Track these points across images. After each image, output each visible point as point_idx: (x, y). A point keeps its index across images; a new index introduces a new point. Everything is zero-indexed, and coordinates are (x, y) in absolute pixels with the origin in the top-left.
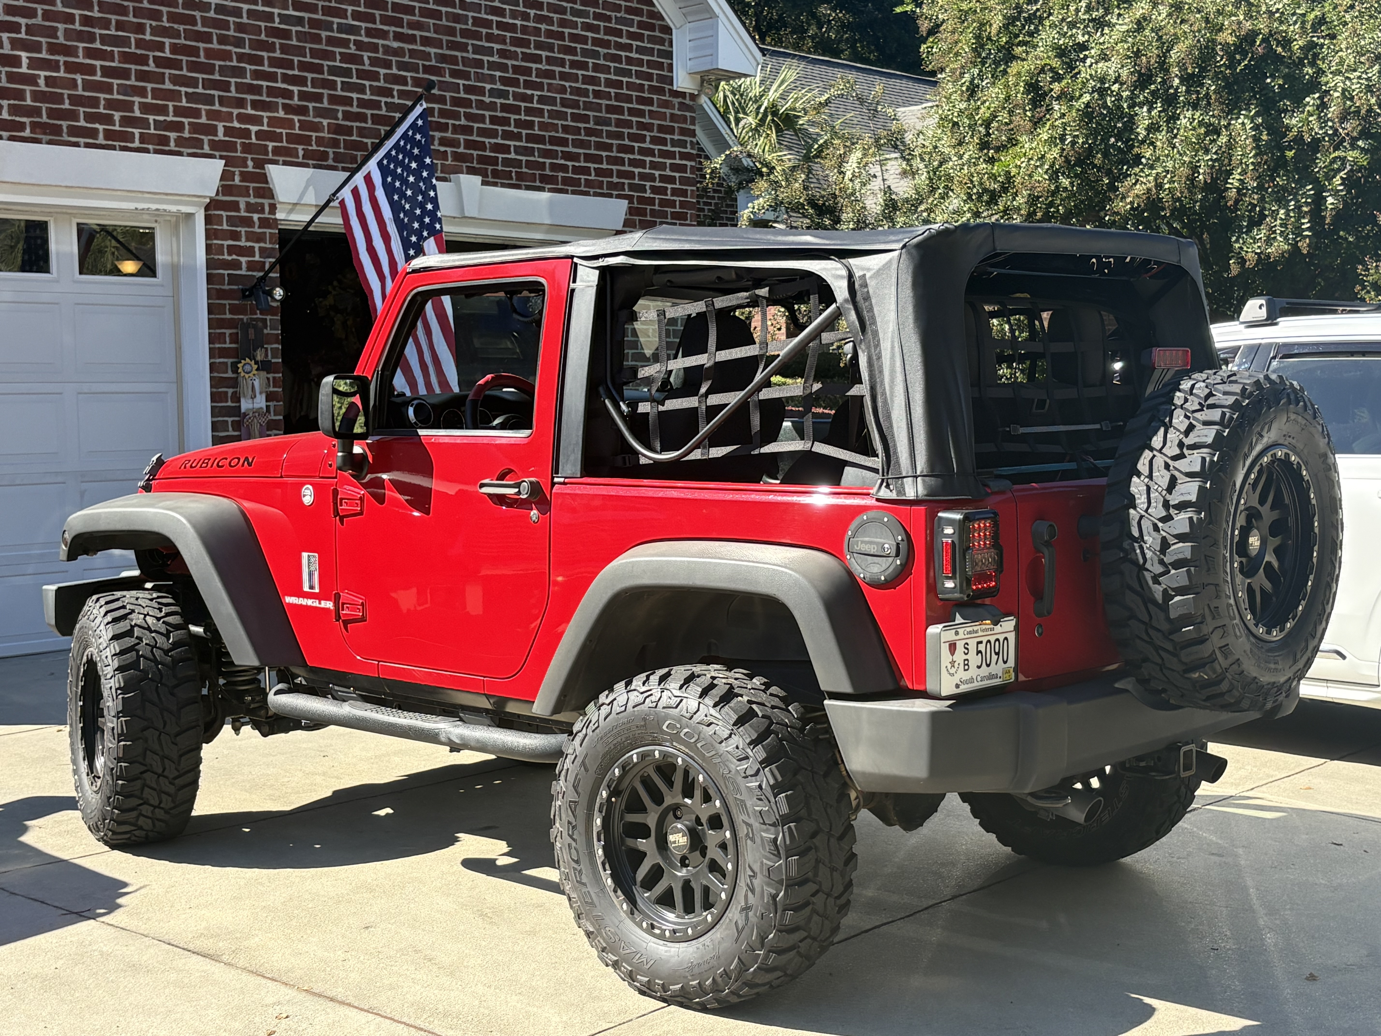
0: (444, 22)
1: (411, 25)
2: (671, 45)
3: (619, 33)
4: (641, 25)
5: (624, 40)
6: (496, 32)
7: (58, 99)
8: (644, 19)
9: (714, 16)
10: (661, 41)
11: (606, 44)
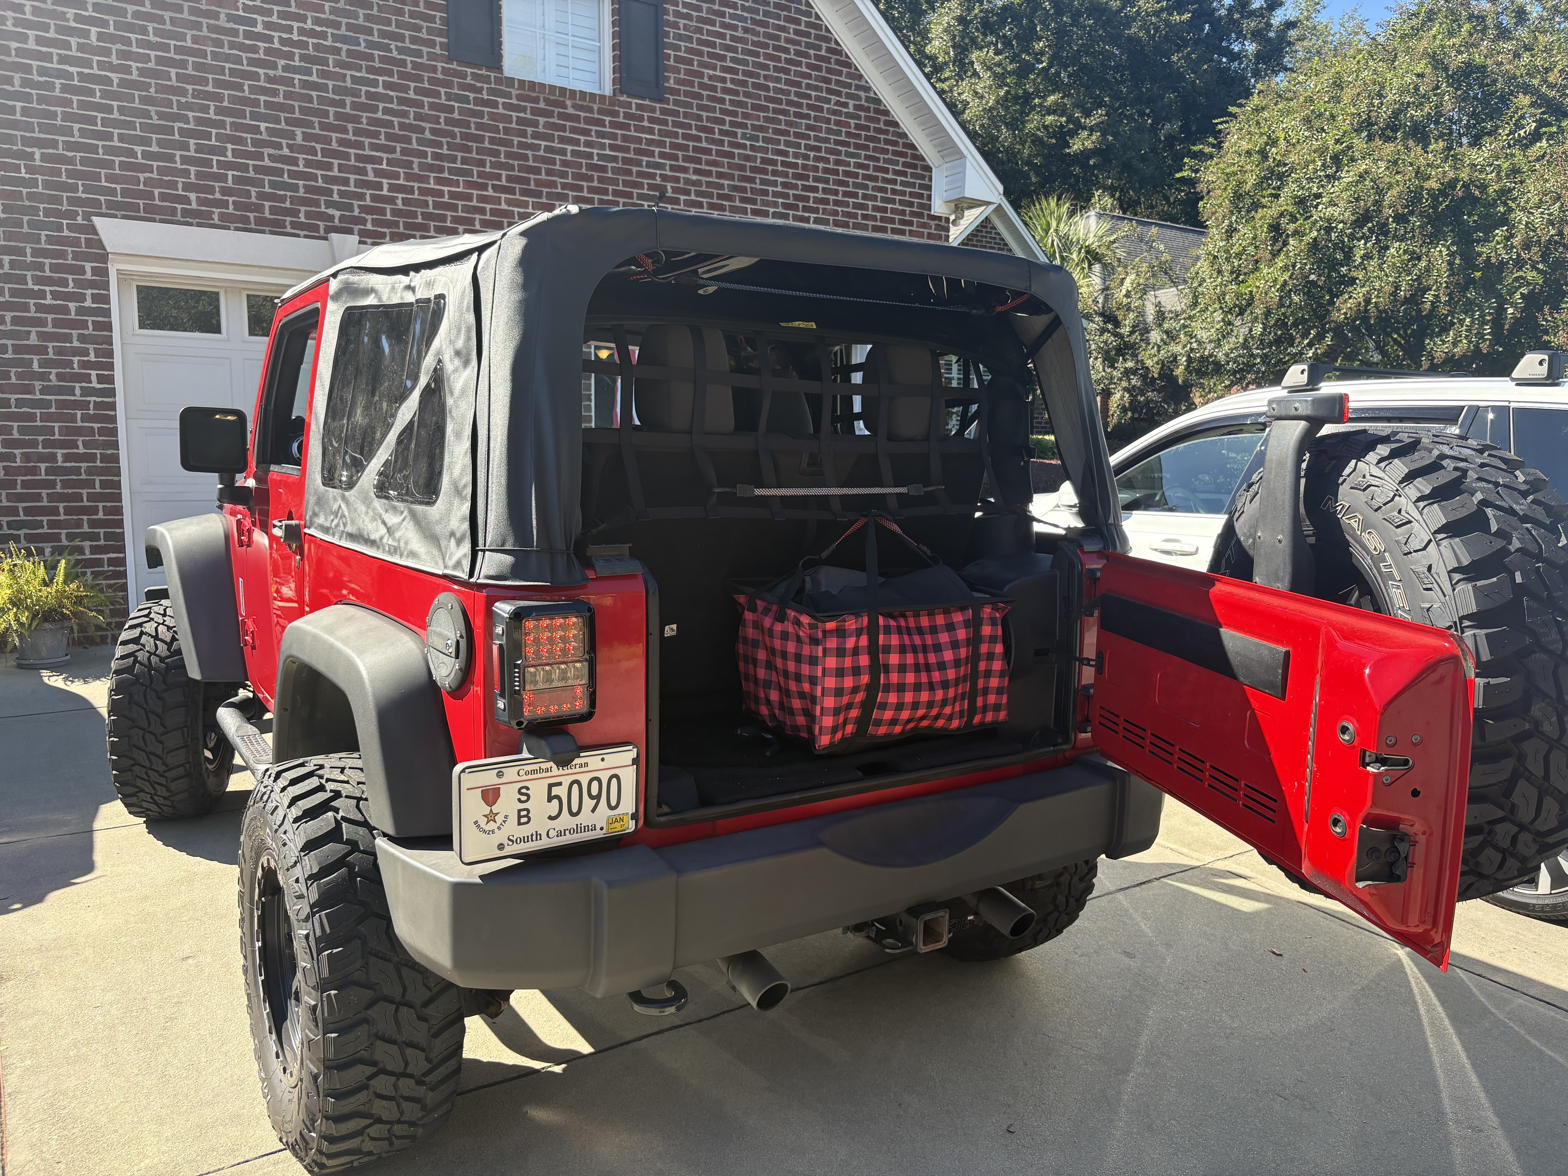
0: (736, 161)
1: (709, 163)
2: (930, 179)
3: (886, 171)
4: (905, 164)
5: (890, 176)
6: (780, 168)
7: (414, 215)
8: (908, 160)
9: (962, 157)
10: (923, 177)
11: (875, 179)
